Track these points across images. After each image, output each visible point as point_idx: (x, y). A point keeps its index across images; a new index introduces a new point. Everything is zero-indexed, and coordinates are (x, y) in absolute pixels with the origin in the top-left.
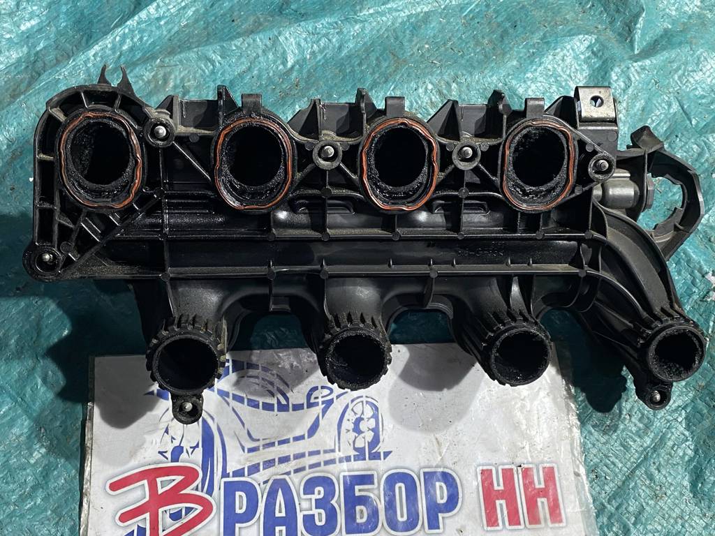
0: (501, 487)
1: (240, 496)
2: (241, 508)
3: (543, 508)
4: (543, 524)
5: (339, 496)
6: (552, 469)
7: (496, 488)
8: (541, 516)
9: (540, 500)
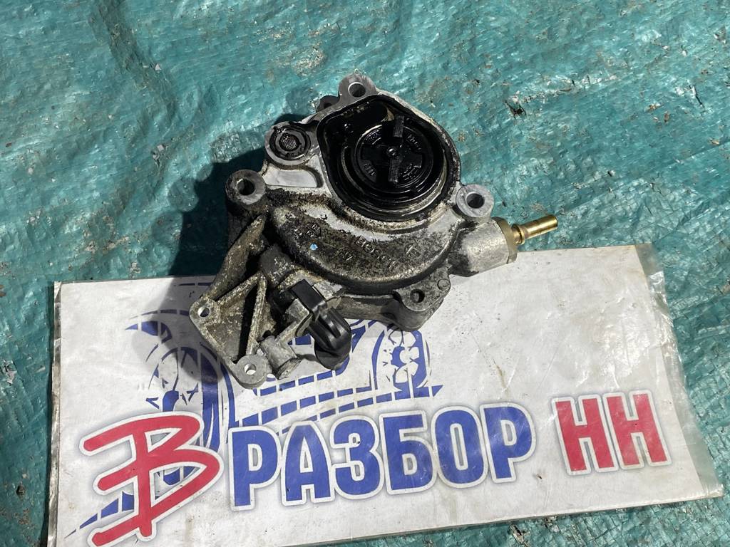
0: (584, 422)
1: (254, 450)
2: (255, 465)
3: (640, 444)
4: (642, 464)
5: (380, 442)
6: (645, 398)
7: (577, 423)
8: (639, 454)
9: (634, 435)
